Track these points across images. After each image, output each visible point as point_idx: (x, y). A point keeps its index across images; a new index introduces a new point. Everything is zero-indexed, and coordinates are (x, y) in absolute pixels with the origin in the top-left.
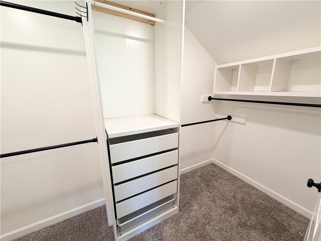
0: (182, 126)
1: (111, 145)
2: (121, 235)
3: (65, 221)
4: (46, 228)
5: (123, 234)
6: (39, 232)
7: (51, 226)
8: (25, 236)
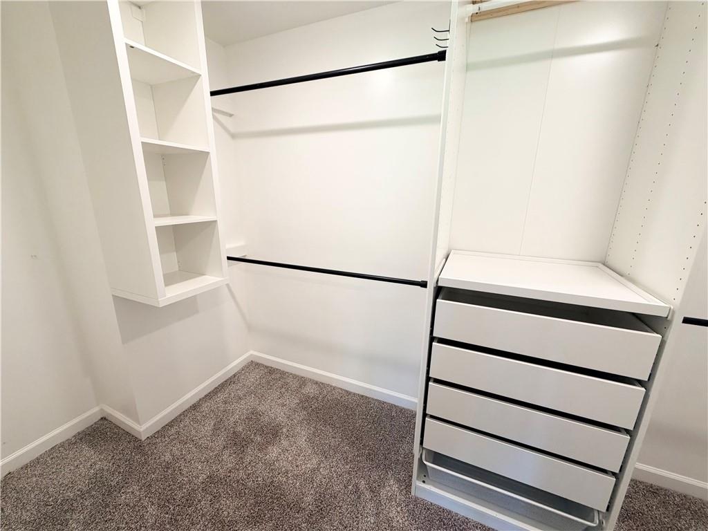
0: (687, 321)
1: (442, 299)
2: (424, 482)
3: (362, 396)
4: (341, 389)
5: (428, 484)
6: (334, 388)
7: (347, 391)
8: (322, 384)
